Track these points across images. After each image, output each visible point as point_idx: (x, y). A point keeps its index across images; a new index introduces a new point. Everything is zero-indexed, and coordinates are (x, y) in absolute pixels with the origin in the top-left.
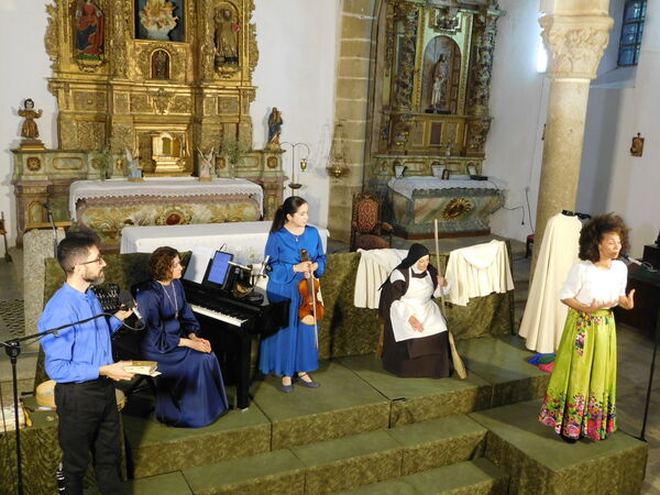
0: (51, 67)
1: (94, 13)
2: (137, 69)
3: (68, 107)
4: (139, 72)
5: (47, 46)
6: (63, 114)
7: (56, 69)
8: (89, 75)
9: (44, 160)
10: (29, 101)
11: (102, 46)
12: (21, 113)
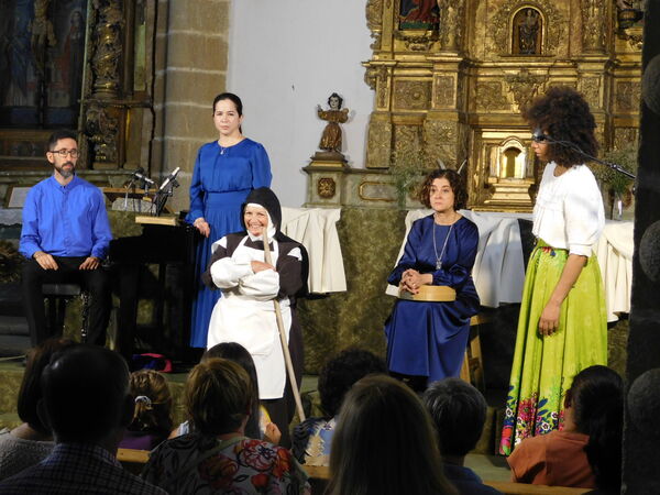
0: (372, 46)
2: (488, 40)
3: (383, 103)
4: (492, 45)
5: (369, 16)
6: (375, 114)
7: (377, 48)
8: (418, 54)
9: (344, 184)
10: (335, 95)
11: (436, 9)
12: (321, 114)
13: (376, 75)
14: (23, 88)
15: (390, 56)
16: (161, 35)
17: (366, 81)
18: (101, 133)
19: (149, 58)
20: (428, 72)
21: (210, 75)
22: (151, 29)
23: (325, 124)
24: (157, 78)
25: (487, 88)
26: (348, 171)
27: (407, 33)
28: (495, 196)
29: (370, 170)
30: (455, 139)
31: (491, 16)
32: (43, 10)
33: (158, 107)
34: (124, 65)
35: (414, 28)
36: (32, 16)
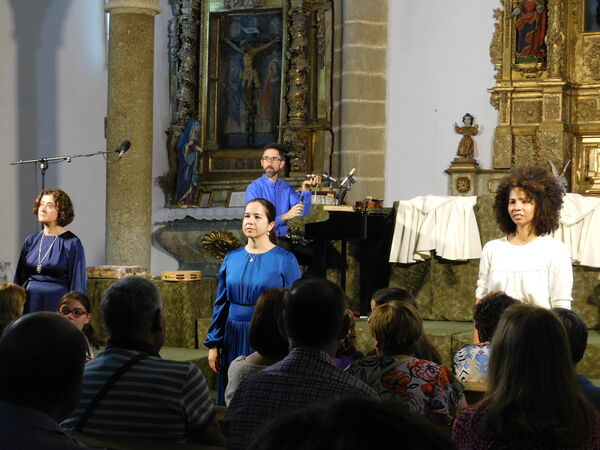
0: (495, 77)
1: (535, 10)
2: (585, 67)
3: (504, 119)
4: (588, 72)
5: (492, 55)
6: (499, 128)
7: (499, 78)
8: (531, 81)
9: (476, 181)
10: (468, 115)
11: (544, 46)
12: (458, 130)
13: (498, 98)
14: (237, 119)
15: (509, 84)
16: (336, 76)
17: (491, 103)
18: (294, 150)
19: (328, 93)
20: (539, 94)
21: (373, 104)
22: (329, 71)
23: (461, 136)
24: (334, 108)
25: (586, 104)
26: (479, 172)
27: (522, 66)
28: (594, 187)
29: (497, 170)
30: (561, 144)
31: (586, 49)
32: (250, 62)
33: (335, 129)
34: (310, 99)
35: (527, 61)
36: (242, 66)
